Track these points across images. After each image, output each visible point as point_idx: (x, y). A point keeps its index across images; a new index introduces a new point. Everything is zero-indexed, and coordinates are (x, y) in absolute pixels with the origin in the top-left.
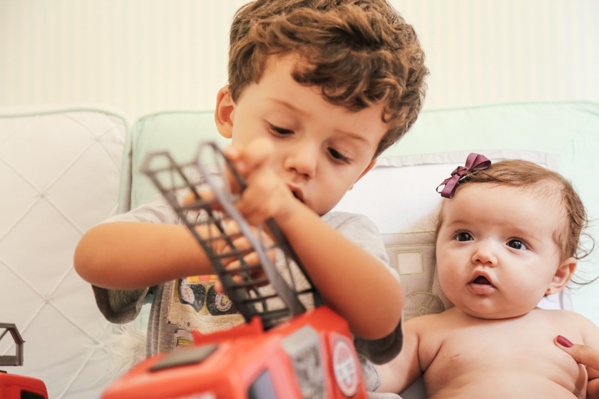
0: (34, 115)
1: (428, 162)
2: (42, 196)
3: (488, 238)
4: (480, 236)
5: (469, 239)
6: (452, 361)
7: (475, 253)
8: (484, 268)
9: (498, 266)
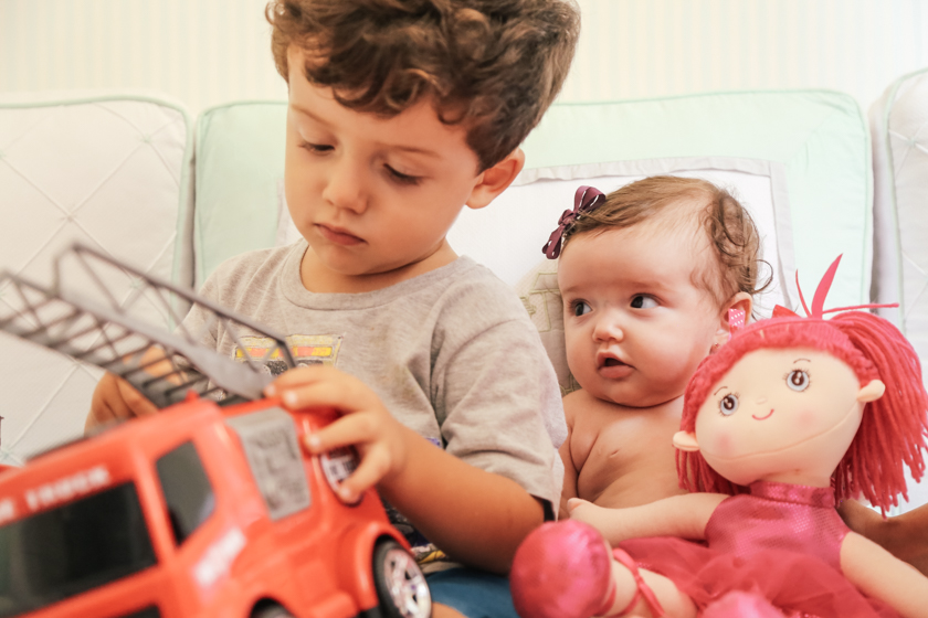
0: (57, 105)
2: (70, 219)
4: (593, 304)
7: (593, 330)
8: (607, 348)
9: (625, 340)
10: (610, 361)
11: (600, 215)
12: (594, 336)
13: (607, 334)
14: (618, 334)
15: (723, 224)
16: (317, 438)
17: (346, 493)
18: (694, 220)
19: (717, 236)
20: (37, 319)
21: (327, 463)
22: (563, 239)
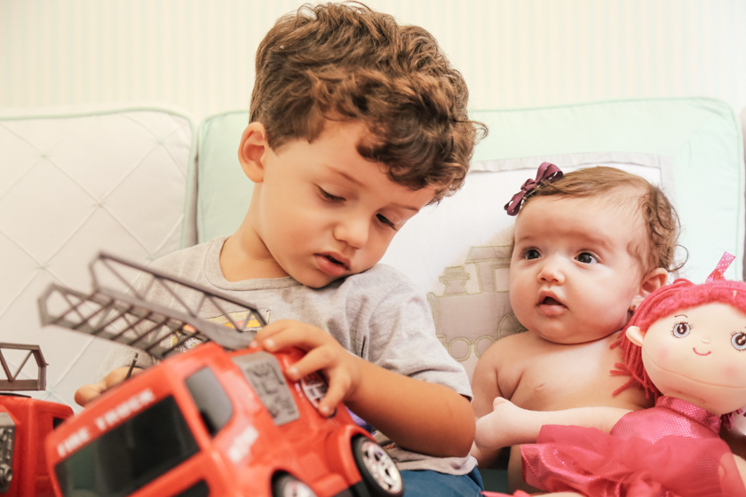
0: (90, 115)
1: (528, 166)
2: (100, 206)
3: (554, 253)
4: (547, 252)
5: (537, 257)
6: (536, 392)
7: (541, 271)
8: (549, 287)
9: (566, 283)
10: (548, 300)
11: (559, 185)
12: (540, 276)
13: (552, 276)
14: (560, 278)
15: (656, 210)
16: (295, 369)
17: (325, 408)
18: (635, 202)
19: (651, 219)
20: (80, 314)
21: (306, 388)
22: (523, 201)
